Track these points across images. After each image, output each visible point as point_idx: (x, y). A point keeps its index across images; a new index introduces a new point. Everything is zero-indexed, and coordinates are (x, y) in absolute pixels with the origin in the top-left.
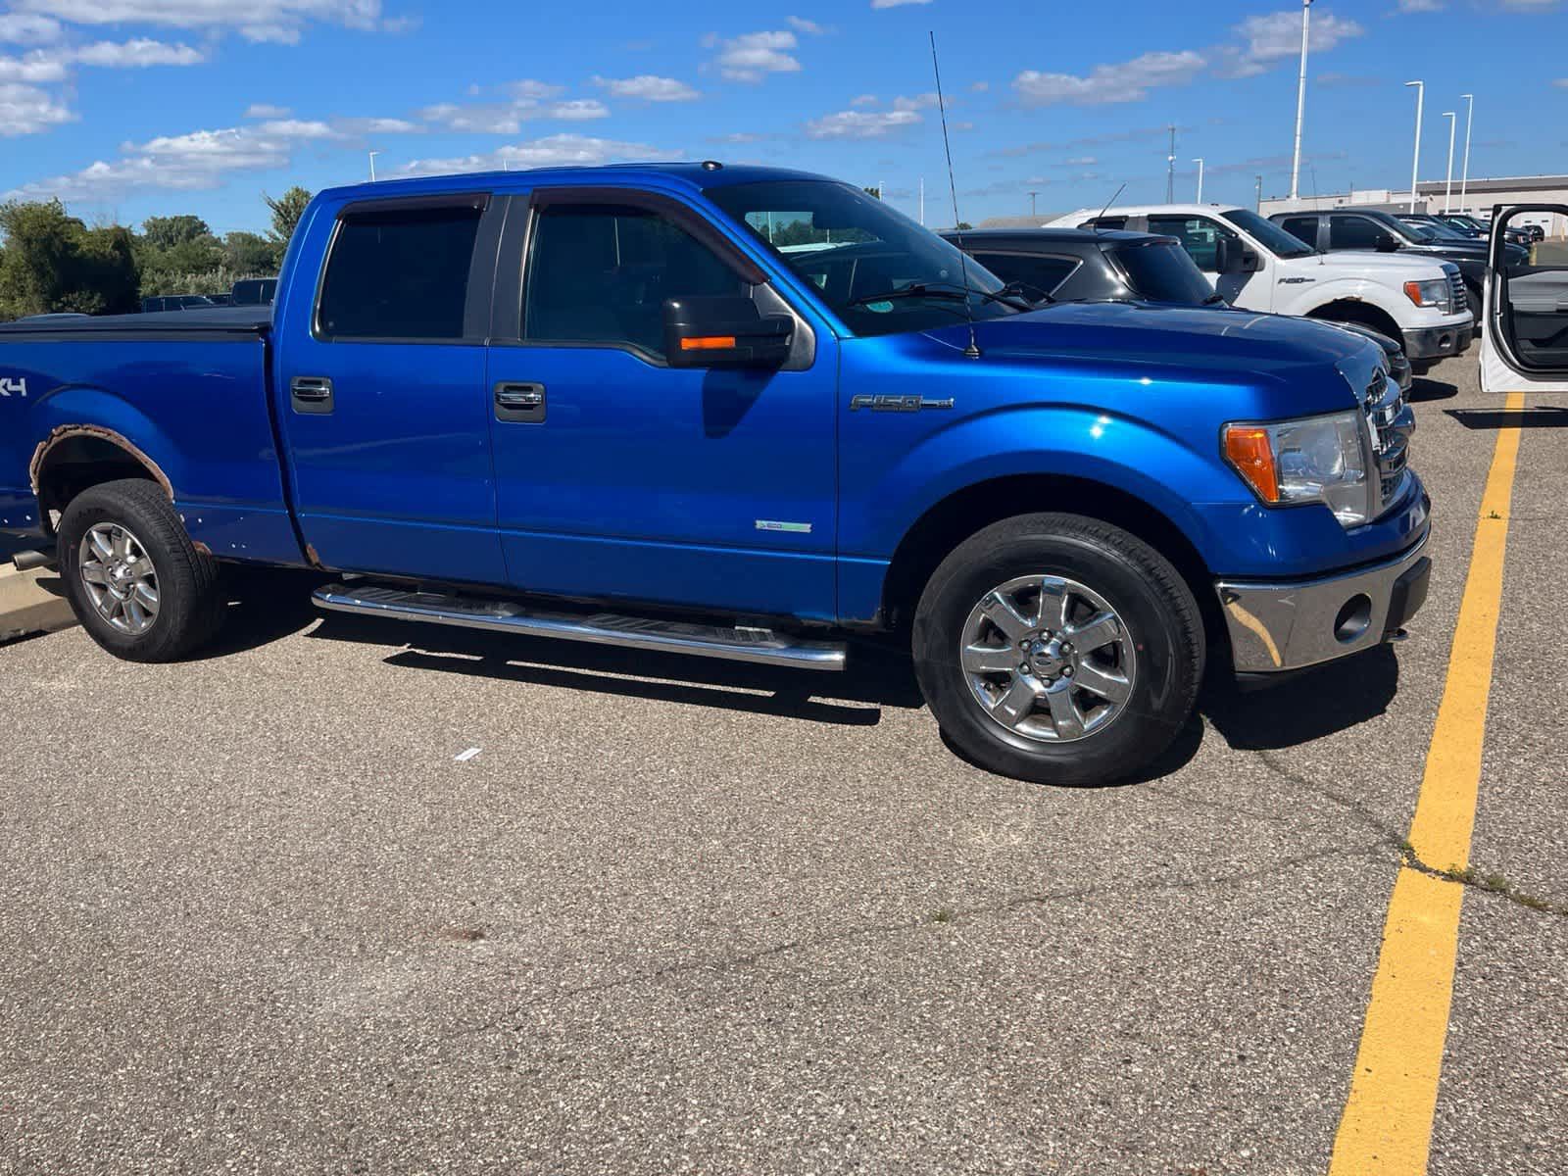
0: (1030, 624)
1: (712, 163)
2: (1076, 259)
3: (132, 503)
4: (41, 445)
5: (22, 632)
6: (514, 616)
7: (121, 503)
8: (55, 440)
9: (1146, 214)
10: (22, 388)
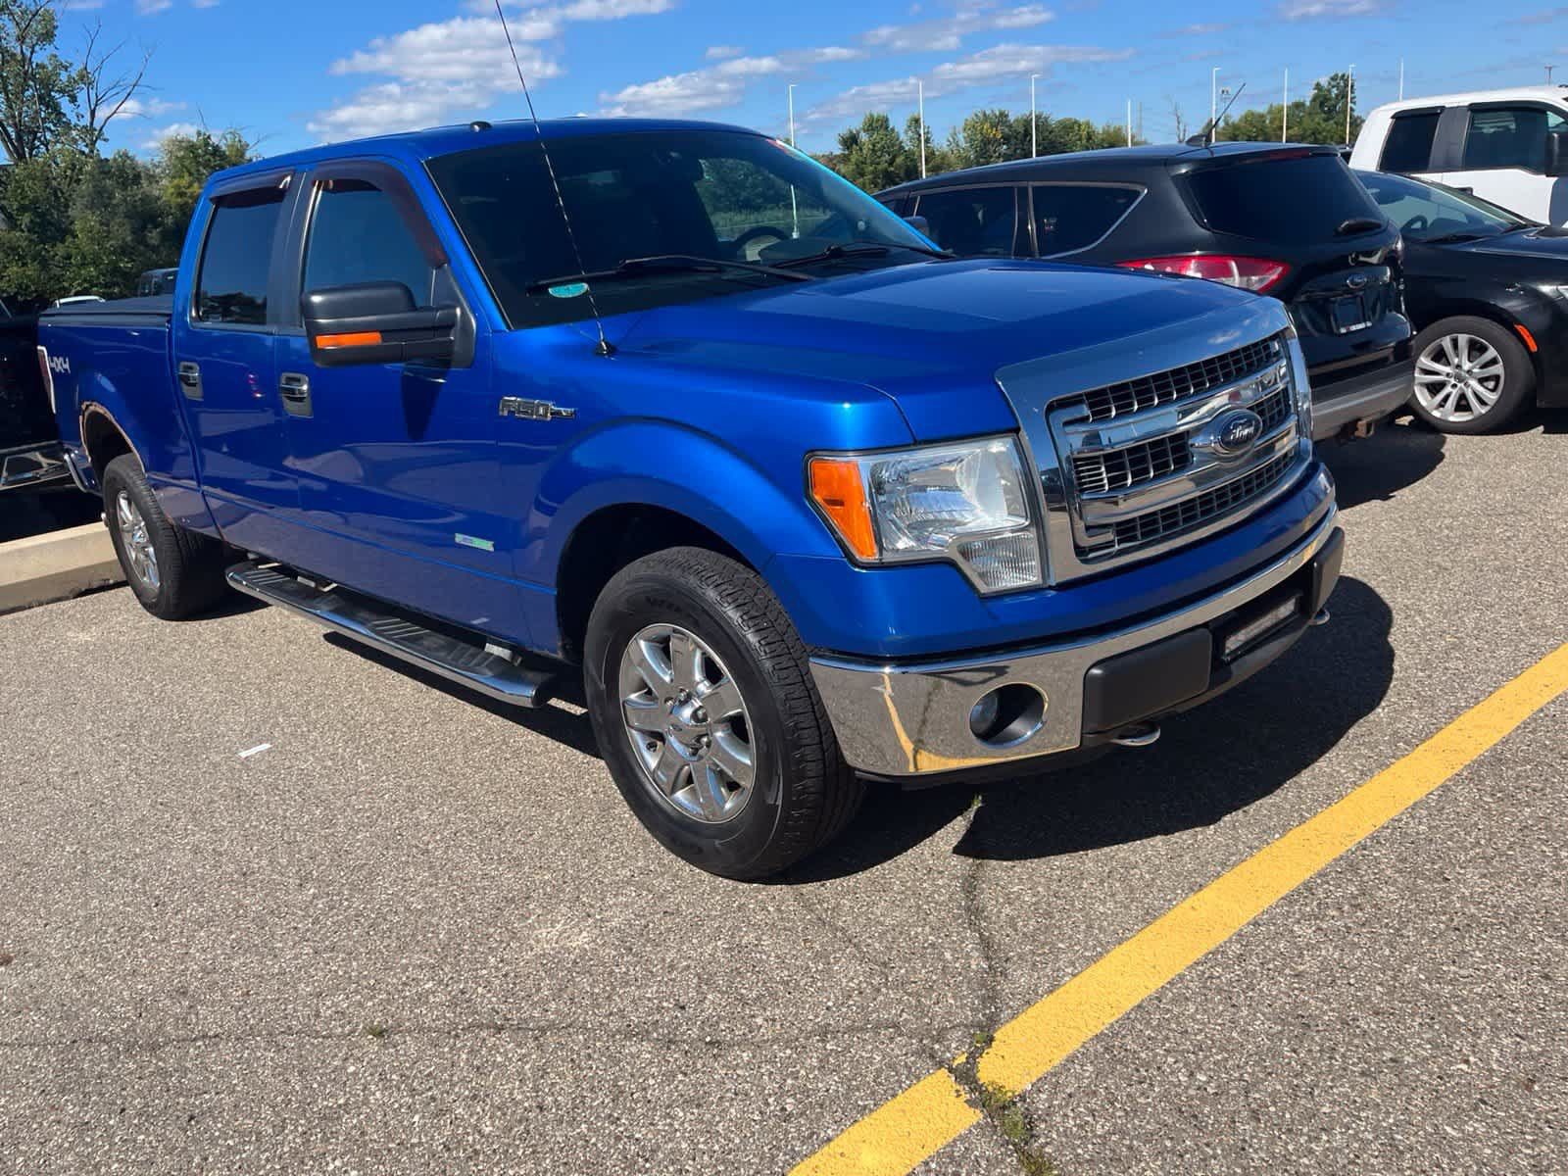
0: (667, 679)
1: (478, 123)
2: (1138, 188)
3: (131, 474)
4: (81, 417)
5: (111, 582)
6: (331, 611)
7: (124, 475)
8: (86, 414)
9: (1467, 104)
10: (67, 366)
